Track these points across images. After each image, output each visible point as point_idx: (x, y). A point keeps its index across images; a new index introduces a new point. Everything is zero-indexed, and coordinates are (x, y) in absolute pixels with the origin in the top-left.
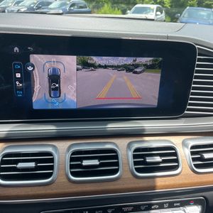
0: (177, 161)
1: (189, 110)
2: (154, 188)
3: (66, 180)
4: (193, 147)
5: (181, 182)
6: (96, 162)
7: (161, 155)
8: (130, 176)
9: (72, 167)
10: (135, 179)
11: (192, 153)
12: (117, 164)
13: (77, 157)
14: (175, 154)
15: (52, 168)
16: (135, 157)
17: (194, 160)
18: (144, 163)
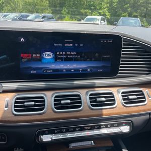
0: (114, 100)
1: (120, 73)
2: (102, 115)
3: (52, 112)
4: (123, 93)
5: (117, 111)
6: (69, 101)
7: (105, 97)
8: (89, 109)
9: (55, 104)
10: (91, 110)
11: (123, 96)
12: (81, 102)
13: (57, 99)
14: (113, 97)
15: (44, 105)
16: (90, 98)
17: (124, 100)
18: (96, 101)
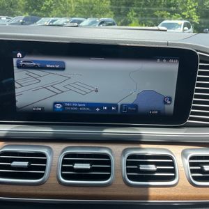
0: (173, 171)
1: (191, 119)
2: (147, 197)
4: (192, 158)
6: (87, 166)
7: (156, 164)
8: (122, 183)
10: (126, 186)
11: (191, 164)
12: (109, 170)
13: (69, 160)
14: (172, 164)
16: (128, 163)
17: (193, 171)
18: (138, 170)
